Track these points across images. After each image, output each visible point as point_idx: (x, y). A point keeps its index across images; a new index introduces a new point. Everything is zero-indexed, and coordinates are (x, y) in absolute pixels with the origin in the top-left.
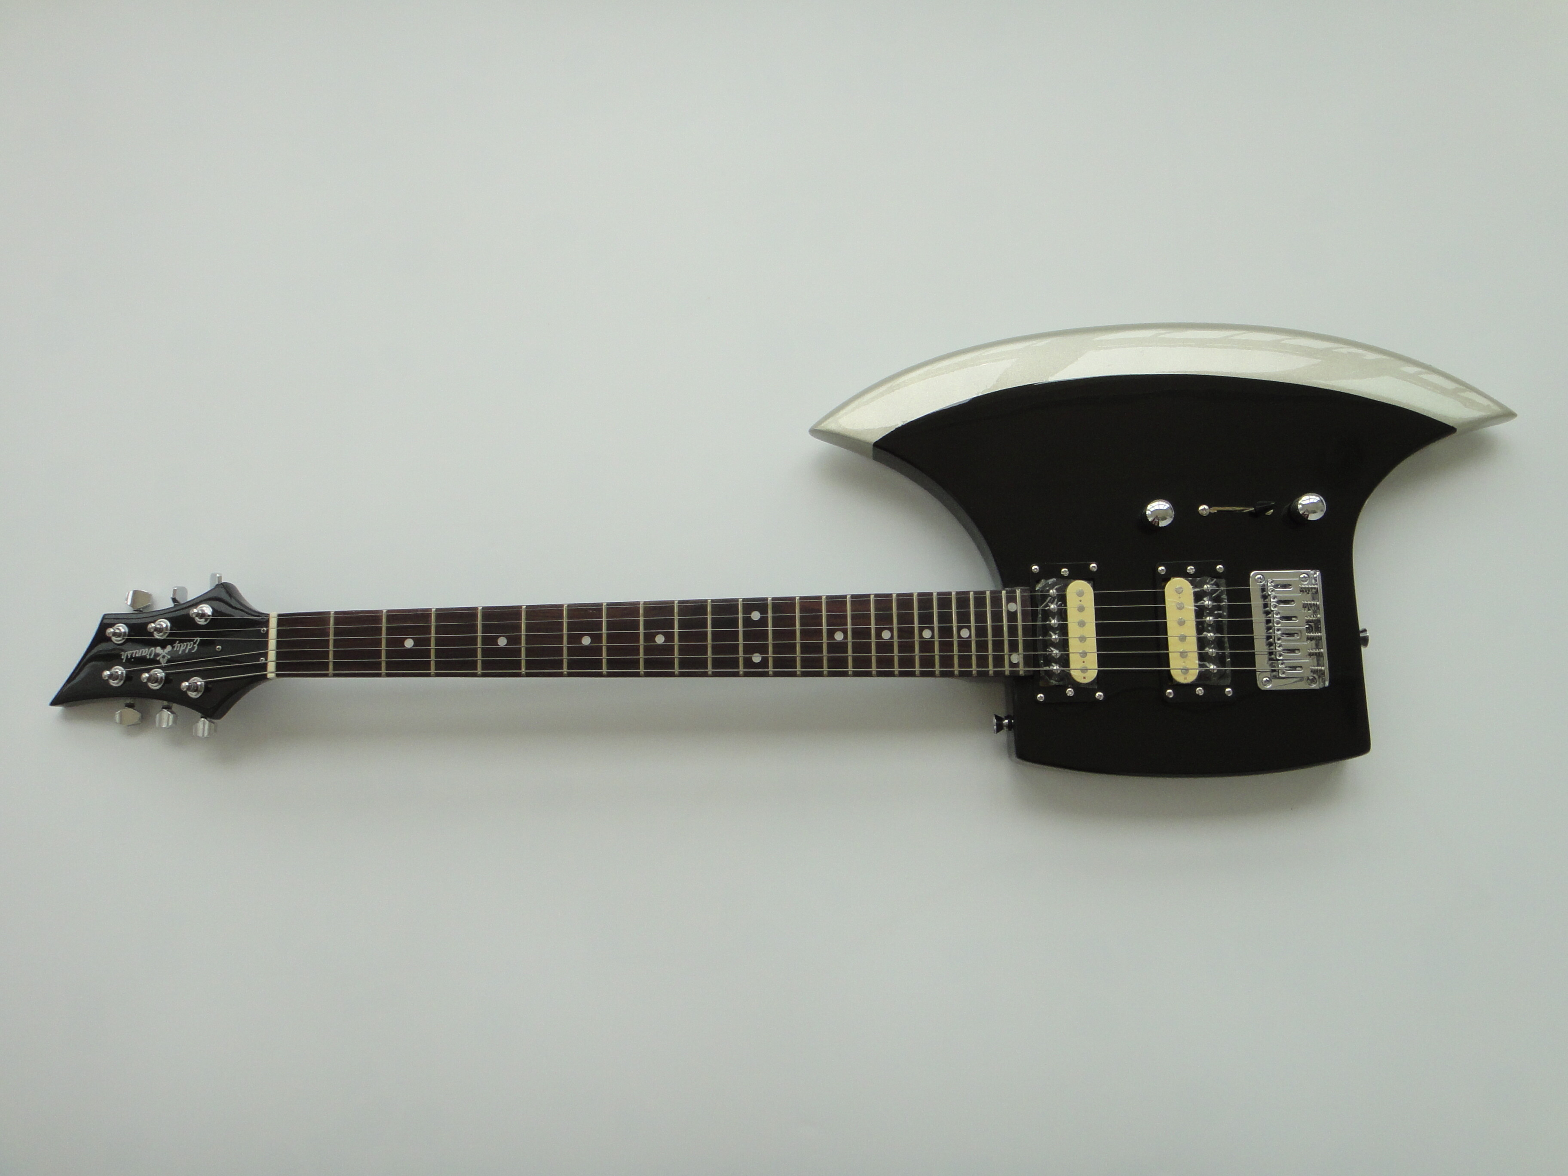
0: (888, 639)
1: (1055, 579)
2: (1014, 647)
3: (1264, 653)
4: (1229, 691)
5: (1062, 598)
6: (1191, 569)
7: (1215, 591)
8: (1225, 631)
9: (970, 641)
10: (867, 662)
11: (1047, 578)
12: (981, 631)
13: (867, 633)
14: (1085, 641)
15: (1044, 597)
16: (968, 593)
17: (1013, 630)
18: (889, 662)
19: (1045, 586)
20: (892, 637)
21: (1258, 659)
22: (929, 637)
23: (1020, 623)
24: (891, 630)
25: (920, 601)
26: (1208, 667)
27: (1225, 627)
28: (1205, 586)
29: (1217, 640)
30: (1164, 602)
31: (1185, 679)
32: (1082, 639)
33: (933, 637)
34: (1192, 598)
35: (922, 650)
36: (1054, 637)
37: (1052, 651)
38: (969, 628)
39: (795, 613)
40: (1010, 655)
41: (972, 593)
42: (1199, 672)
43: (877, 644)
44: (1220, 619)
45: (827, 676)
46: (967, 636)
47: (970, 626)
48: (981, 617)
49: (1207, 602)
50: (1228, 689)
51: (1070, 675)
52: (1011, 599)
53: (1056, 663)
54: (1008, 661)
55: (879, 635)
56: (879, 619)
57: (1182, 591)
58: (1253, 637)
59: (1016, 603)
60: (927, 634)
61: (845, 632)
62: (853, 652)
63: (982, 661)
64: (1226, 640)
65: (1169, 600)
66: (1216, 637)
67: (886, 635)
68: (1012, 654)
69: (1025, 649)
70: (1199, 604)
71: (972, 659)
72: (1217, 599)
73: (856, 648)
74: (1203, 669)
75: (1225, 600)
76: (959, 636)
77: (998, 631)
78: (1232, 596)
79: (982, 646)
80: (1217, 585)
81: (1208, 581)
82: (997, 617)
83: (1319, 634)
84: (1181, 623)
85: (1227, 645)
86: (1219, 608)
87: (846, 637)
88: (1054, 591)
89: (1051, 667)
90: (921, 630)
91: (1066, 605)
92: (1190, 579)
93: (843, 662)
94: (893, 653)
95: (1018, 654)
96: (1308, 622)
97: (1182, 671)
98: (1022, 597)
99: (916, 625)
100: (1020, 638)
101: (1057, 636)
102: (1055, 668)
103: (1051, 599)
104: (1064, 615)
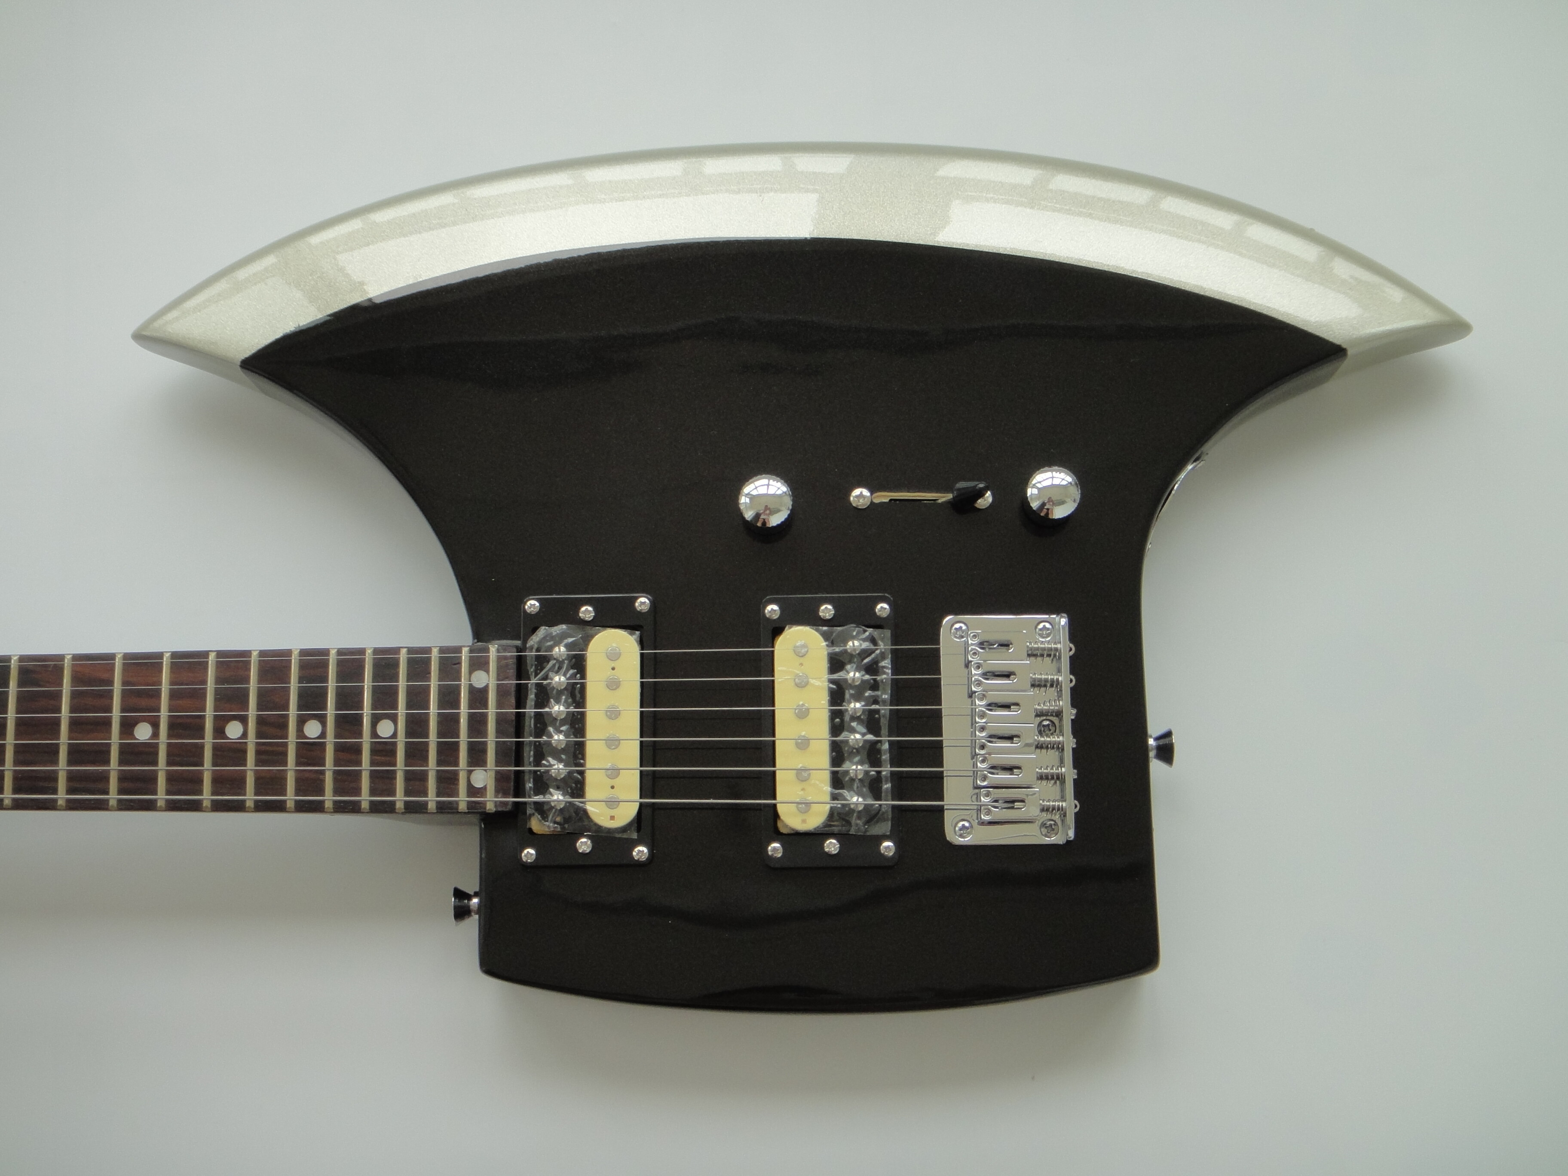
0: (238, 739)
1: (564, 627)
2: (477, 756)
3: (965, 774)
4: (888, 847)
5: (578, 664)
6: (827, 610)
7: (865, 653)
8: (884, 731)
9: (394, 744)
10: (194, 783)
11: (552, 624)
12: (417, 726)
13: (196, 728)
14: (617, 746)
15: (542, 661)
16: (397, 650)
17: (477, 724)
18: (236, 783)
19: (544, 639)
20: (245, 735)
21: (950, 786)
22: (316, 736)
23: (492, 711)
24: (243, 720)
25: (303, 666)
26: (847, 800)
27: (884, 723)
28: (850, 643)
29: (868, 746)
30: (771, 672)
31: (804, 821)
32: (613, 743)
33: (323, 735)
34: (824, 665)
35: (301, 760)
36: (556, 737)
37: (551, 766)
38: (394, 719)
39: (61, 685)
40: (470, 772)
41: (404, 651)
42: (831, 808)
43: (216, 748)
44: (874, 707)
45: (116, 810)
46: (391, 733)
47: (396, 715)
48: (417, 698)
49: (853, 675)
50: (887, 844)
51: (585, 812)
52: (479, 664)
53: (558, 788)
54: (466, 784)
55: (219, 731)
56: (222, 698)
57: (807, 651)
58: (941, 741)
59: (487, 671)
60: (312, 730)
61: (155, 725)
62: (169, 763)
63: (416, 781)
64: (886, 746)
65: (779, 669)
66: (866, 741)
67: (234, 730)
68: (472, 771)
69: (498, 763)
70: (835, 676)
71: (395, 778)
72: (872, 669)
73: (176, 755)
74: (838, 804)
75: (887, 671)
76: (374, 734)
77: (448, 724)
78: (900, 661)
79: (416, 753)
80: (873, 641)
81: (855, 633)
82: (449, 697)
83: (1061, 738)
84: (802, 713)
85: (886, 757)
86: (875, 686)
87: (156, 735)
88: (563, 649)
89: (548, 796)
90: (302, 721)
91: (583, 677)
92: (825, 628)
93: (147, 782)
94: (245, 765)
95: (486, 770)
96: (1040, 714)
97: (797, 808)
98: (499, 659)
99: (293, 711)
100: (491, 739)
101: (562, 737)
102: (555, 797)
103: (554, 665)
104: (578, 696)
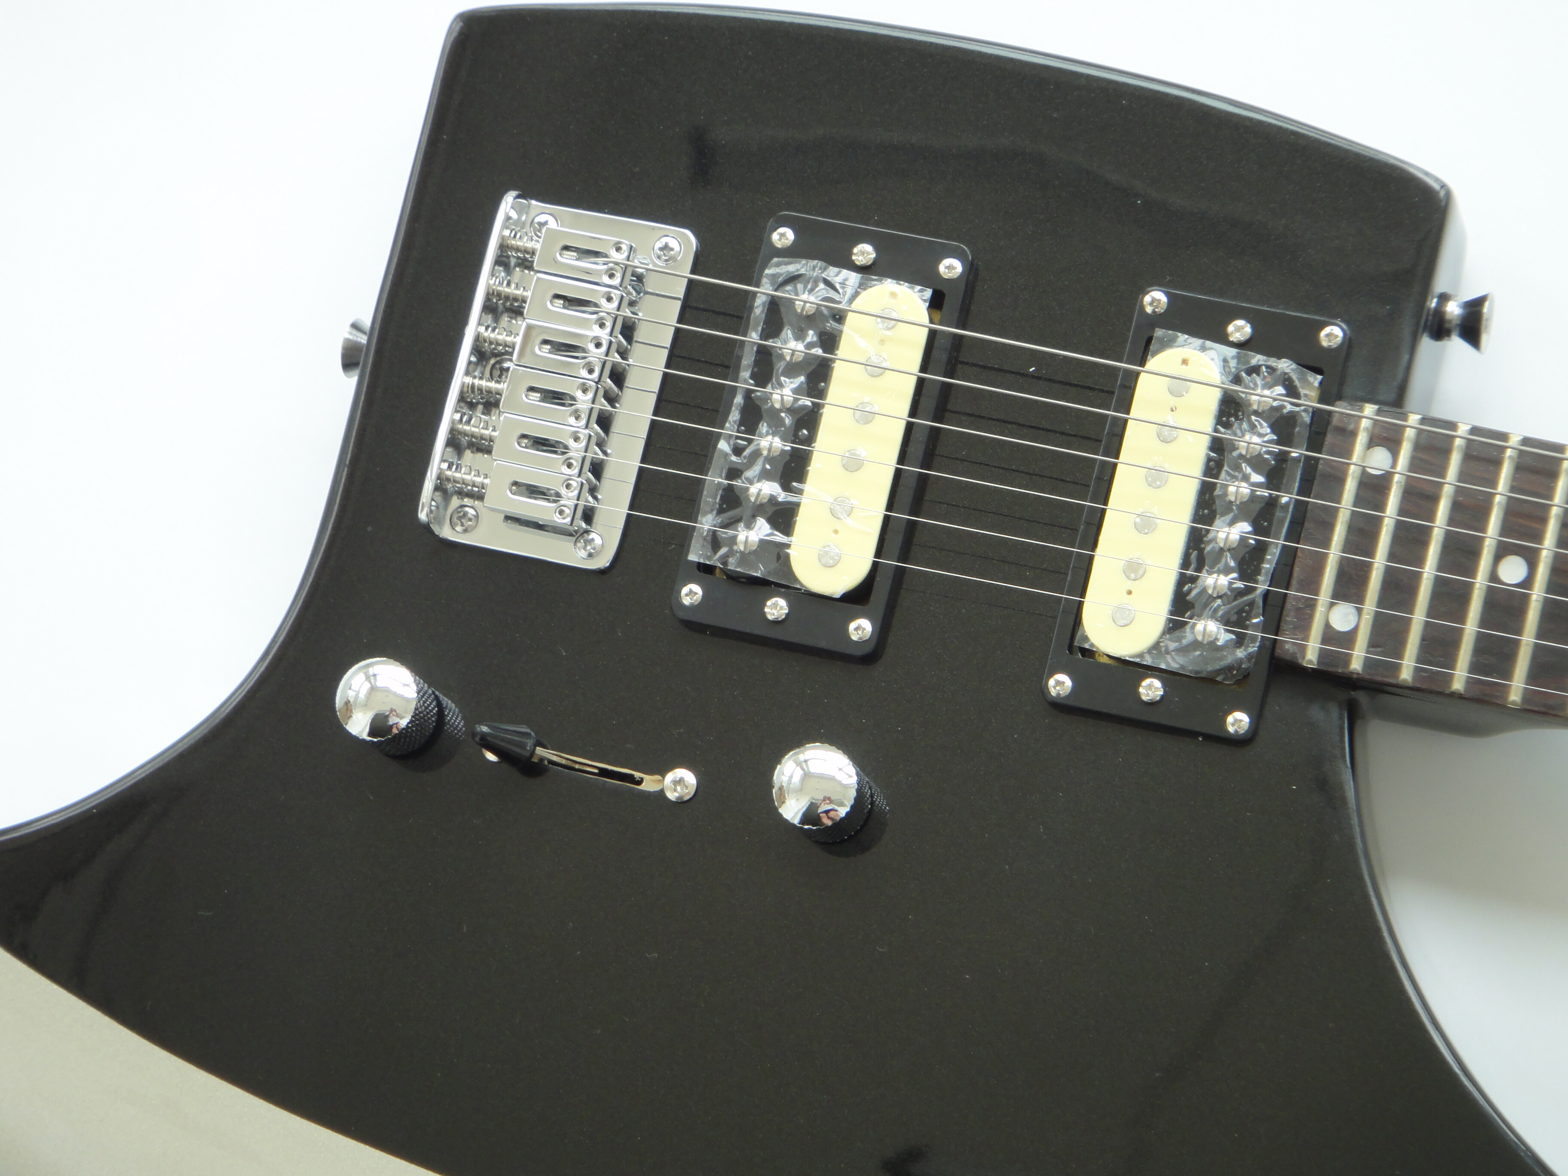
2: (1373, 489)
4: (782, 238)
5: (1183, 601)
6: (776, 609)
8: (739, 397)
15: (1239, 618)
17: (1362, 537)
21: (674, 299)
23: (1334, 553)
27: (736, 409)
29: (769, 378)
30: (886, 524)
31: (895, 294)
34: (803, 518)
40: (1389, 470)
50: (782, 243)
58: (667, 366)
59: (1327, 624)
64: (745, 374)
68: (1385, 471)
69: (1342, 470)
70: (791, 496)
75: (710, 489)
78: (688, 499)
81: (740, 558)
84: (852, 464)
91: (1180, 580)
92: (785, 580)
95: (1364, 468)
97: (899, 315)
98: (1305, 636)
100: (1345, 507)
103: (1220, 606)
104: (1194, 555)
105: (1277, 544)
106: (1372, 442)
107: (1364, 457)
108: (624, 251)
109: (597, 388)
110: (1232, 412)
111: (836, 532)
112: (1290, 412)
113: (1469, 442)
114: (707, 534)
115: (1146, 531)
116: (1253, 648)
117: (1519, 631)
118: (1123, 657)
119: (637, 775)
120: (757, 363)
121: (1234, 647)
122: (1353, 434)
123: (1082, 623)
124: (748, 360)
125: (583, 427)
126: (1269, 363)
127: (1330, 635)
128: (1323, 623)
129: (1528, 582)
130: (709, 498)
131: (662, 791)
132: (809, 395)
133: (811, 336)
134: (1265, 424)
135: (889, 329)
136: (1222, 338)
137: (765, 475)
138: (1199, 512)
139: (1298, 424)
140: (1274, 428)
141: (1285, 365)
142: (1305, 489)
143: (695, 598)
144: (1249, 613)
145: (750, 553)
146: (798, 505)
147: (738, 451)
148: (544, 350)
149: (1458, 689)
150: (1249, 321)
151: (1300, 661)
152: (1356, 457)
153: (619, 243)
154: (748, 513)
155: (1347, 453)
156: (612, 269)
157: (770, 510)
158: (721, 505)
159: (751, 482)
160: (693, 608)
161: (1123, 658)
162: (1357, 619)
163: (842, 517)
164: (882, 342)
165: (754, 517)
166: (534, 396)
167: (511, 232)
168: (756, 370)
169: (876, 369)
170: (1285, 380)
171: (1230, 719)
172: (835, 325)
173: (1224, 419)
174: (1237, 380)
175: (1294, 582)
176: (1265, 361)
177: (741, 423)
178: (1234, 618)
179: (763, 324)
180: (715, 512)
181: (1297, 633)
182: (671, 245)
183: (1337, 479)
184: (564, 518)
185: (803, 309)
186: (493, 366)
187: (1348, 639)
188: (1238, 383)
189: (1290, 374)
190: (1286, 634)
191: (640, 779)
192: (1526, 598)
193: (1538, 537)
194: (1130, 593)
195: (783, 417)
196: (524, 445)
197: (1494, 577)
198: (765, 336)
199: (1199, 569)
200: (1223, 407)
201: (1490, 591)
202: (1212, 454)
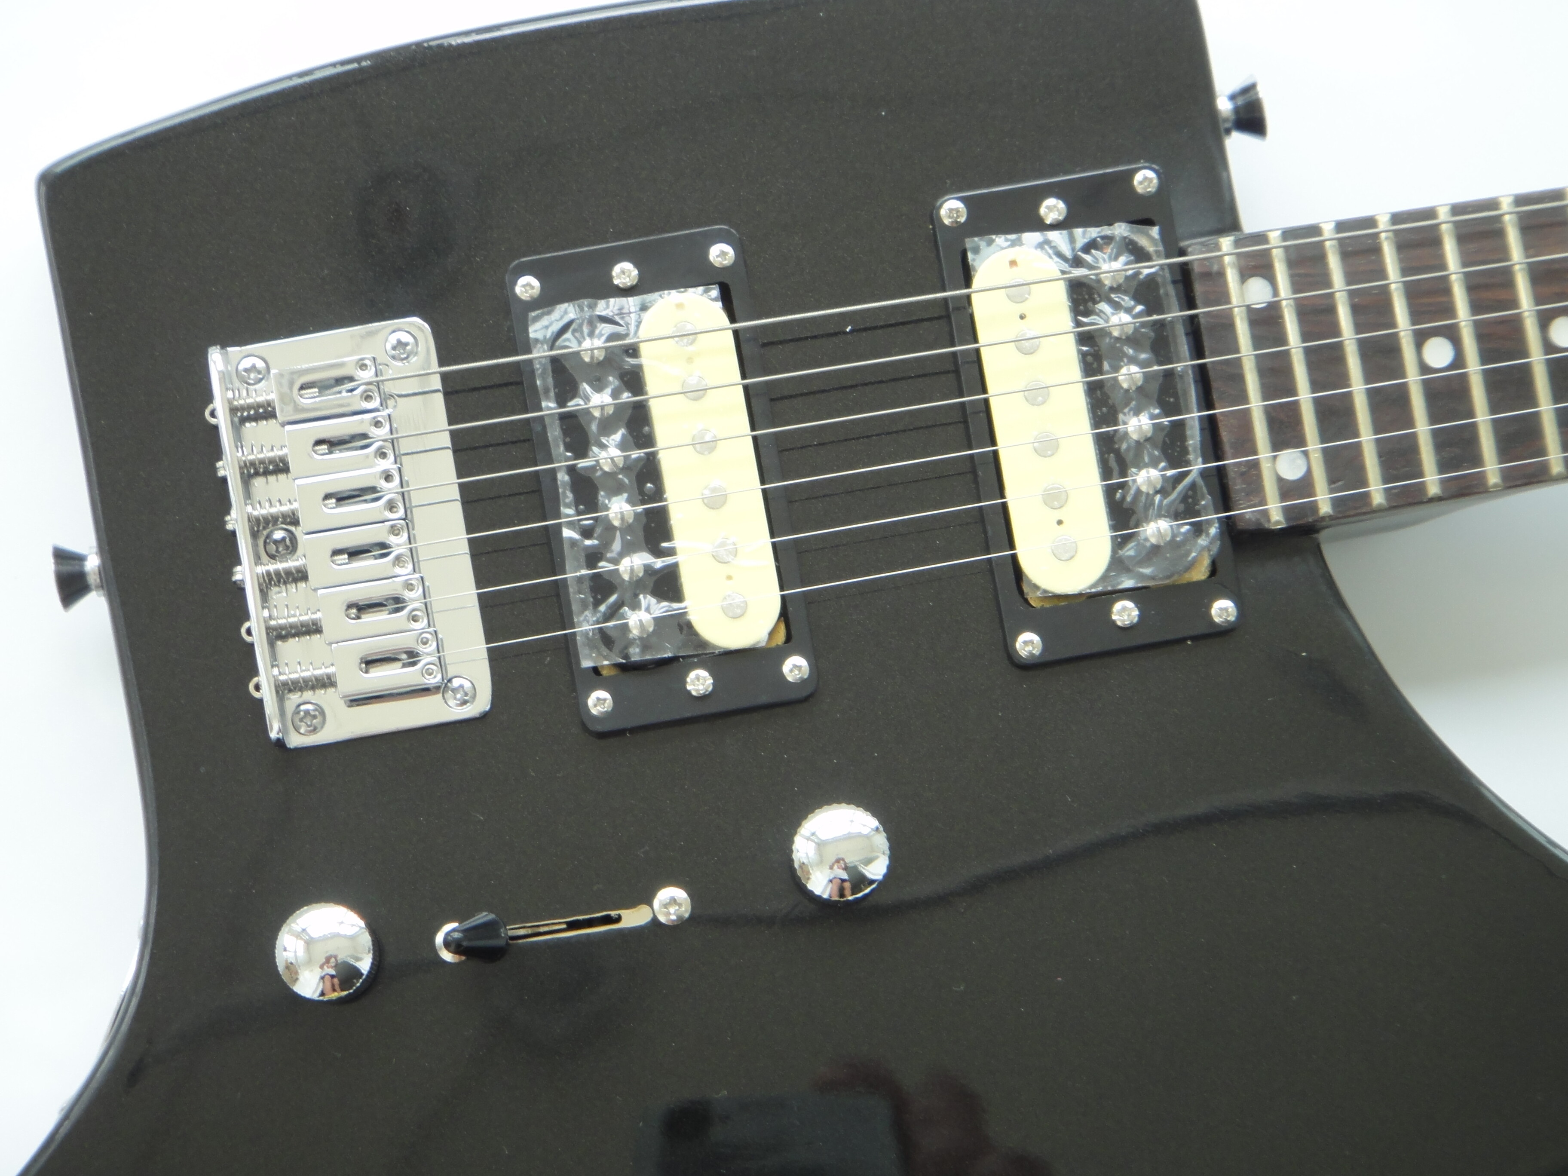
2: (1266, 323)
5: (1121, 513)
8: (563, 480)
11: (1184, 584)
12: (1381, 358)
15: (1187, 506)
17: (1277, 378)
23: (1256, 404)
27: (566, 492)
33: (1544, 324)
38: (1426, 370)
47: (1422, 376)
48: (1390, 408)
52: (1297, 489)
59: (1278, 478)
64: (559, 449)
68: (1270, 302)
69: (1227, 317)
70: (664, 560)
76: (1454, 338)
77: (1327, 369)
79: (1372, 311)
82: (1335, 418)
84: (716, 500)
91: (1108, 491)
98: (1261, 500)
100: (1247, 355)
103: (1162, 503)
104: (1112, 459)
105: (1193, 416)
106: (1245, 275)
107: (1242, 295)
108: (370, 366)
109: (407, 524)
110: (1087, 297)
111: (729, 578)
112: (1149, 275)
113: (1341, 241)
114: (593, 634)
115: (1049, 453)
116: (1213, 531)
117: (1471, 414)
118: (1083, 590)
119: (613, 913)
120: (566, 432)
121: (1194, 538)
122: (1221, 274)
123: (1024, 573)
124: (554, 433)
125: (412, 572)
126: (1103, 234)
127: (1287, 489)
128: (1274, 479)
129: (1459, 361)
130: (577, 596)
131: (655, 920)
132: (639, 446)
133: (613, 381)
134: (1126, 298)
135: (692, 343)
136: (1040, 225)
137: (628, 549)
138: (1097, 412)
139: (1160, 285)
140: (1138, 298)
141: (1120, 230)
142: (1198, 351)
143: (606, 705)
144: (1194, 497)
145: (649, 636)
146: (675, 566)
147: (587, 533)
148: (330, 506)
149: (1435, 494)
150: (1059, 196)
151: (1267, 526)
152: (1235, 300)
153: (362, 359)
154: (628, 596)
155: (1224, 297)
156: (365, 391)
157: (650, 583)
158: (595, 598)
159: (616, 561)
160: (607, 716)
161: (1083, 592)
162: (1306, 463)
163: (730, 560)
164: (690, 360)
165: (636, 596)
166: (341, 559)
167: (233, 391)
168: (568, 440)
169: (697, 393)
170: (1127, 245)
171: (1214, 611)
172: (632, 361)
173: (1081, 307)
174: (1077, 262)
175: (1227, 448)
176: (1099, 232)
177: (577, 502)
178: (1181, 507)
179: (554, 389)
180: (591, 608)
181: (1252, 498)
182: (404, 340)
183: (1227, 325)
184: (435, 677)
185: (592, 357)
186: (265, 543)
187: (1305, 485)
188: (1080, 265)
189: (1130, 237)
190: (1241, 504)
191: (617, 916)
192: (1464, 378)
193: (1449, 310)
194: (1060, 522)
195: (621, 479)
196: (354, 616)
197: (1424, 368)
198: (561, 401)
199: (1123, 473)
200: (1075, 296)
201: (1426, 384)
202: (1085, 349)
